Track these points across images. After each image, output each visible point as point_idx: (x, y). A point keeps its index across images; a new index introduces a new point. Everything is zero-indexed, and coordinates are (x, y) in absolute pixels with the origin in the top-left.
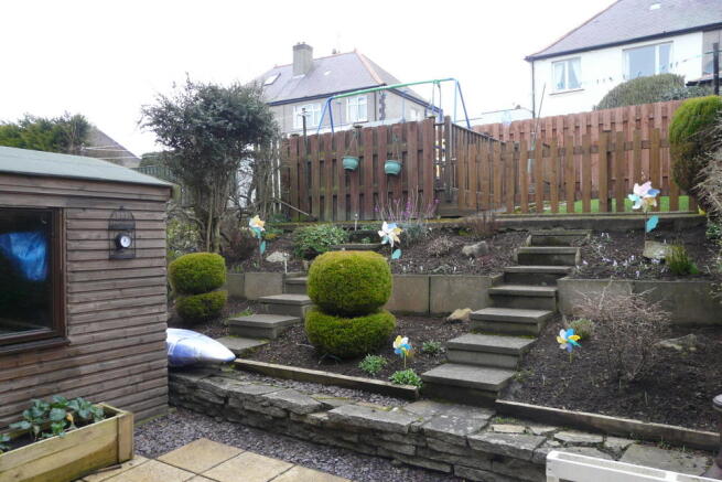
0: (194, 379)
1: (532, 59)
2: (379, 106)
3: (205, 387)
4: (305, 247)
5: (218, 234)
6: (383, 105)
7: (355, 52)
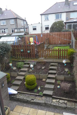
0: (13, 96)
1: (41, 15)
2: (16, 21)
3: (15, 97)
4: (19, 67)
5: (4, 65)
6: (17, 21)
7: (10, 10)
